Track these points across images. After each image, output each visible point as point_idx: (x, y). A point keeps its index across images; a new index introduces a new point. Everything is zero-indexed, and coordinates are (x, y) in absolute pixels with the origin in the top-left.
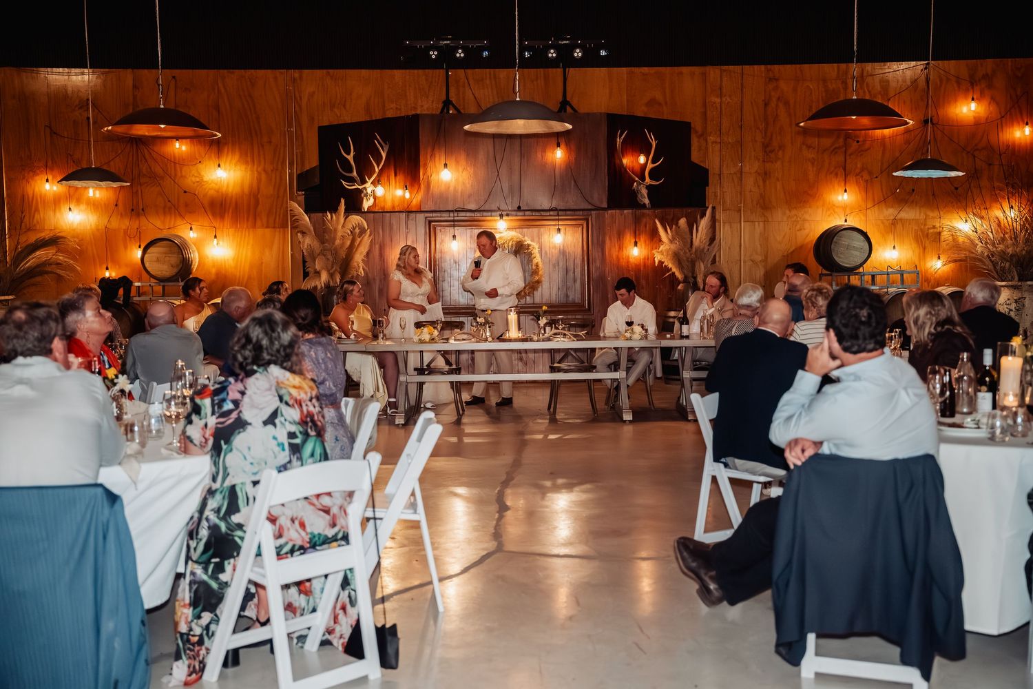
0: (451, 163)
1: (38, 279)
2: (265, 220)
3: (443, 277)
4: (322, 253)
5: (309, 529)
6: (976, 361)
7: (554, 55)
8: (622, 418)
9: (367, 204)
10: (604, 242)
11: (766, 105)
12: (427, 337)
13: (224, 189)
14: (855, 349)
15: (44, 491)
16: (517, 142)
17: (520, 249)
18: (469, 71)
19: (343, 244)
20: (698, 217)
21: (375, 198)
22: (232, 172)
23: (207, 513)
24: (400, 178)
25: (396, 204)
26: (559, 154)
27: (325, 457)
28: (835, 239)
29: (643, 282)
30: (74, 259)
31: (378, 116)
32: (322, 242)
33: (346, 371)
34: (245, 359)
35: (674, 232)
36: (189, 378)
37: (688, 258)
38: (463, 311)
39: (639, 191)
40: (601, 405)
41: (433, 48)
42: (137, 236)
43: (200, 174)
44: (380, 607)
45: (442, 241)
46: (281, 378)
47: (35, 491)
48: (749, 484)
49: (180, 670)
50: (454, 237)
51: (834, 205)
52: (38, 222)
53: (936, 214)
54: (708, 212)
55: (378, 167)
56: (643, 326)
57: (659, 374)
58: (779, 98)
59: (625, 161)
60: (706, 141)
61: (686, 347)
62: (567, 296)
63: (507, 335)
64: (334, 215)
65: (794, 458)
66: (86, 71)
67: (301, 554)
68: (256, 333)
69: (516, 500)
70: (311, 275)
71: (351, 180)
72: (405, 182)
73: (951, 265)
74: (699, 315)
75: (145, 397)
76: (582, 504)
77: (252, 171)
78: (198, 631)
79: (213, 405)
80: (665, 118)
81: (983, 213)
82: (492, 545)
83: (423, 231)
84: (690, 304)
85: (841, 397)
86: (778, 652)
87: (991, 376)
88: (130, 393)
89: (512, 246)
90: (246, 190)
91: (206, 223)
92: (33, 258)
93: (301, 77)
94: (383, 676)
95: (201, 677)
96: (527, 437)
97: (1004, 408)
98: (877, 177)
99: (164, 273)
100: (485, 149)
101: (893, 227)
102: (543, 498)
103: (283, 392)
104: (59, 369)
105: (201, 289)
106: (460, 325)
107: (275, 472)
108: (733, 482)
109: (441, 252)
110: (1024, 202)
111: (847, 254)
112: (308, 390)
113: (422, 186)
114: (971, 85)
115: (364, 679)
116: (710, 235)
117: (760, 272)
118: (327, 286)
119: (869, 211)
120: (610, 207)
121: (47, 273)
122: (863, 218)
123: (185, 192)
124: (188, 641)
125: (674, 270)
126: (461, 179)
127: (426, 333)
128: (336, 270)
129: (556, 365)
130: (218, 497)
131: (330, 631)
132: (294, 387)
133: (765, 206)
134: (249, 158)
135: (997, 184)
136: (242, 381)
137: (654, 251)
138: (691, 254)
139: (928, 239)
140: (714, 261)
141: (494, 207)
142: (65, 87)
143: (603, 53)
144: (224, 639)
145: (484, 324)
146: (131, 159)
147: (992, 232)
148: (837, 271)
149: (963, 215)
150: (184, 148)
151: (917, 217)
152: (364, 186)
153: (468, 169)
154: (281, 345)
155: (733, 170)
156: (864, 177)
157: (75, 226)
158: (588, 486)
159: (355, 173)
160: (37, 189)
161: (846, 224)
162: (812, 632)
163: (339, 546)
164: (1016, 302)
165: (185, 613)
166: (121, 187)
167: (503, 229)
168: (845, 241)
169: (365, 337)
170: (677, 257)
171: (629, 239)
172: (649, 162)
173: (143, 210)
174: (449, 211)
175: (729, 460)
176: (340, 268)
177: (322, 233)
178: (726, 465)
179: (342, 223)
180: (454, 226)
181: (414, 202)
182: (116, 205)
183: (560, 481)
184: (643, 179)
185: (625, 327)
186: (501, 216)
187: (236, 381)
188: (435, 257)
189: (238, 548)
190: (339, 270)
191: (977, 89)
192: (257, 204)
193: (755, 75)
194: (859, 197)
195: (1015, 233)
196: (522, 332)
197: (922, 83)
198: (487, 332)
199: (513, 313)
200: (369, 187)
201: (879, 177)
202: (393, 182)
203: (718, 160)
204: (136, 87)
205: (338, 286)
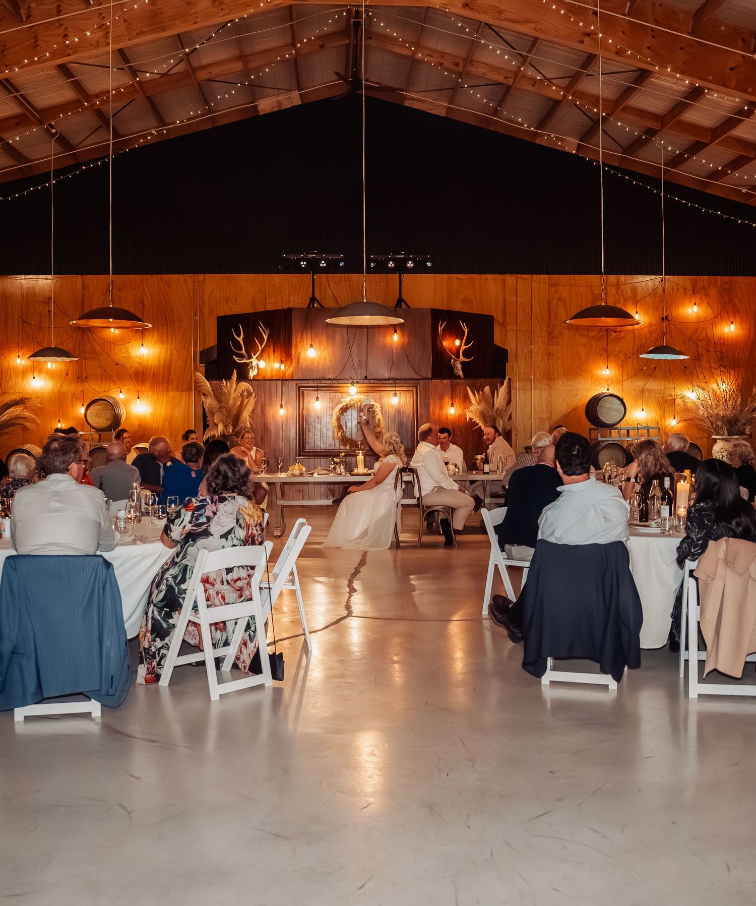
0: (316, 345)
1: (11, 429)
2: (175, 385)
3: (309, 429)
4: (219, 410)
7: (393, 265)
9: (252, 374)
10: (429, 404)
11: (549, 303)
12: (297, 472)
13: (146, 362)
18: (330, 276)
19: (234, 404)
20: (499, 385)
21: (258, 369)
22: (152, 349)
24: (277, 354)
25: (274, 374)
26: (396, 338)
28: (599, 404)
29: (458, 434)
30: (36, 414)
31: (261, 309)
32: (219, 401)
35: (481, 397)
37: (490, 416)
39: (456, 366)
41: (303, 260)
42: (80, 397)
43: (128, 351)
45: (309, 402)
48: (520, 569)
50: (317, 398)
51: (599, 378)
52: (11, 388)
53: (671, 385)
54: (506, 382)
55: (261, 347)
56: (455, 465)
58: (559, 299)
59: (445, 343)
60: (506, 329)
63: (356, 471)
64: (228, 381)
66: (49, 277)
70: (210, 427)
71: (241, 356)
72: (281, 357)
73: (683, 423)
77: (167, 349)
78: (153, 649)
80: (475, 312)
81: (704, 385)
82: (345, 612)
83: (294, 393)
86: (524, 667)
87: (670, 495)
90: (162, 363)
91: (132, 387)
92: (6, 414)
93: (204, 280)
94: (273, 684)
98: (629, 358)
99: (100, 424)
100: (340, 335)
101: (642, 394)
108: (510, 568)
109: (307, 409)
110: (732, 378)
111: (608, 414)
112: (256, 519)
113: (294, 361)
114: (695, 292)
115: (261, 687)
116: (507, 399)
117: (546, 425)
118: (223, 435)
119: (624, 382)
120: (434, 377)
121: (16, 424)
122: (621, 388)
123: (117, 364)
124: (148, 653)
125: (481, 424)
126: (323, 356)
127: (297, 470)
128: (229, 423)
131: (238, 658)
132: (248, 515)
133: (549, 377)
134: (164, 339)
135: (713, 365)
137: (466, 410)
138: (493, 413)
139: (667, 404)
140: (510, 418)
141: (347, 376)
142: (33, 289)
143: (429, 264)
144: (172, 660)
145: (339, 463)
146: (78, 339)
147: (710, 399)
148: (602, 426)
149: (690, 387)
150: (117, 333)
151: (659, 387)
152: (250, 361)
153: (329, 349)
155: (526, 351)
156: (621, 358)
157: (37, 390)
159: (244, 351)
160: (11, 363)
161: (607, 391)
162: (550, 656)
166: (71, 361)
167: (353, 393)
168: (607, 405)
170: (483, 415)
171: (447, 400)
172: (463, 344)
173: (86, 377)
174: (314, 380)
176: (232, 422)
177: (219, 396)
179: (234, 388)
180: (317, 391)
181: (288, 373)
182: (67, 374)
184: (458, 357)
186: (353, 383)
188: (303, 415)
190: (231, 423)
191: (698, 296)
192: (169, 373)
193: (541, 281)
194: (617, 372)
195: (726, 401)
196: (367, 469)
197: (660, 290)
198: (341, 469)
199: (361, 455)
200: (254, 361)
201: (631, 358)
202: (272, 357)
203: (514, 343)
204: (84, 288)
205: (231, 435)
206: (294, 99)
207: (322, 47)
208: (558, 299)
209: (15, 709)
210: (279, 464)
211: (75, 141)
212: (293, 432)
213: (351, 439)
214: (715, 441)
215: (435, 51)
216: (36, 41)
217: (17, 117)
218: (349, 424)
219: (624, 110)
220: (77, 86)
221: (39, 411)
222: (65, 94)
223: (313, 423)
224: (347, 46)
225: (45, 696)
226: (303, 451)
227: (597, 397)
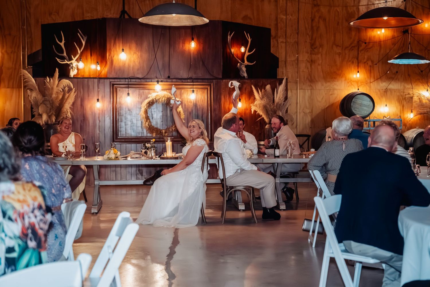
0: (127, 49)
2: (6, 83)
4: (43, 103)
8: (238, 208)
9: (73, 73)
10: (220, 99)
11: (312, 20)
12: (113, 156)
16: (167, 37)
19: (57, 98)
20: (278, 84)
21: (78, 69)
24: (94, 57)
25: (92, 73)
26: (193, 45)
28: (353, 100)
31: (78, 19)
32: (44, 95)
35: (263, 94)
37: (272, 109)
38: (134, 140)
39: (241, 69)
45: (121, 97)
50: (128, 94)
51: (351, 80)
53: (410, 86)
54: (284, 82)
55: (80, 50)
59: (233, 50)
60: (277, 41)
61: (278, 163)
63: (165, 155)
64: (51, 79)
70: (36, 116)
71: (63, 58)
72: (97, 59)
73: (419, 116)
83: (109, 89)
89: (164, 101)
98: (376, 64)
100: (147, 41)
101: (386, 92)
109: (120, 103)
111: (360, 109)
112: (31, 202)
113: (108, 63)
116: (285, 96)
117: (309, 119)
118: (47, 124)
119: (371, 84)
120: (224, 78)
122: (368, 88)
125: (264, 116)
126: (132, 59)
127: (112, 154)
128: (52, 114)
133: (311, 80)
137: (251, 105)
138: (274, 107)
139: (406, 101)
140: (287, 111)
141: (153, 76)
145: (150, 148)
149: (426, 87)
151: (399, 88)
152: (71, 62)
153: (137, 53)
155: (293, 59)
156: (369, 64)
159: (65, 54)
161: (358, 91)
167: (158, 90)
168: (359, 101)
170: (265, 108)
172: (247, 51)
174: (125, 78)
177: (43, 90)
179: (56, 84)
180: (128, 88)
181: (103, 72)
184: (243, 61)
186: (158, 82)
188: (116, 107)
190: (54, 113)
194: (366, 76)
196: (174, 153)
198: (152, 153)
199: (169, 141)
200: (74, 63)
201: (378, 64)
202: (89, 59)
203: (284, 53)
205: (54, 124)
208: (320, 17)
210: (97, 149)
212: (108, 122)
213: (157, 128)
218: (155, 116)
223: (125, 115)
226: (117, 138)
227: (351, 96)
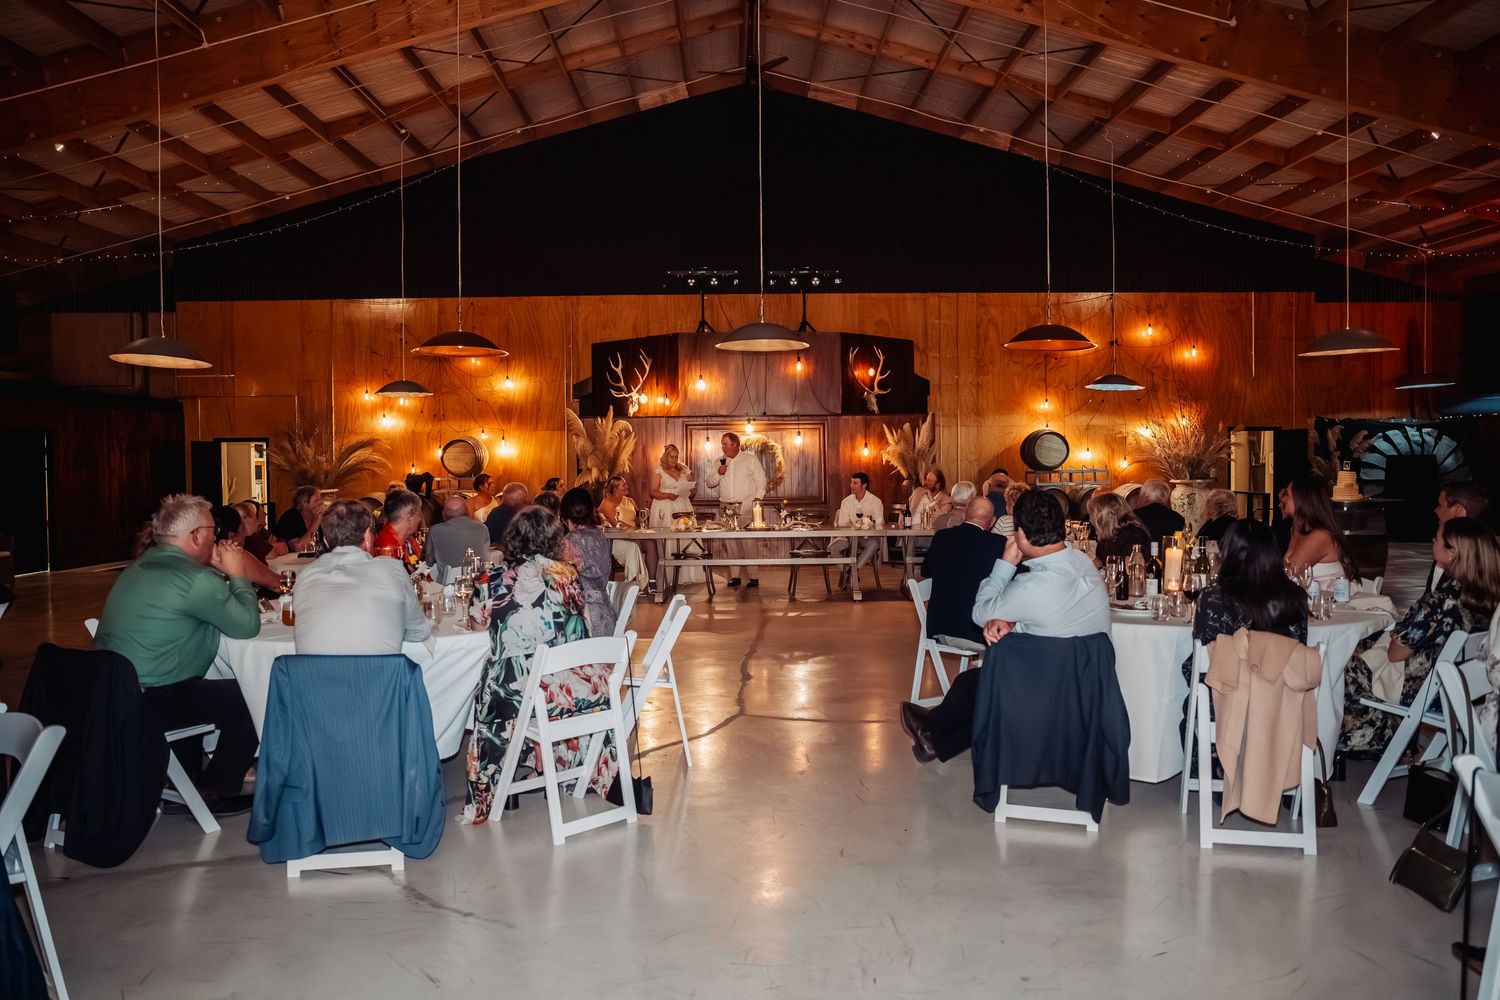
0: (706, 375)
1: (358, 474)
2: (545, 423)
4: (593, 452)
5: (574, 695)
6: (1146, 552)
7: (796, 283)
8: (852, 598)
9: (632, 410)
10: (838, 444)
11: (978, 326)
12: (682, 527)
13: (512, 397)
14: (1042, 541)
15: (359, 659)
16: (763, 358)
17: (764, 451)
18: (722, 296)
19: (611, 445)
20: (920, 422)
21: (639, 404)
22: (518, 383)
23: (489, 681)
24: (662, 387)
25: (658, 409)
26: (800, 367)
27: (586, 634)
28: (1037, 443)
30: (386, 457)
31: (643, 334)
32: (594, 442)
33: (612, 556)
34: (515, 548)
35: (899, 436)
36: (477, 563)
37: (911, 459)
39: (869, 400)
40: (835, 586)
41: (691, 277)
42: (439, 437)
43: (491, 385)
44: (636, 762)
45: (697, 442)
46: (546, 565)
47: (354, 659)
48: (958, 657)
49: (470, 812)
50: (708, 438)
51: (1037, 413)
52: (358, 427)
53: (1122, 421)
54: (929, 418)
55: (642, 379)
56: (871, 518)
57: (886, 559)
58: (989, 321)
59: (856, 373)
60: (927, 357)
61: (908, 537)
62: (806, 491)
64: (604, 420)
65: (991, 637)
66: (401, 300)
67: (570, 716)
68: (525, 526)
69: (760, 671)
70: (583, 472)
71: (619, 390)
72: (666, 390)
73: (1135, 466)
74: (920, 508)
75: (441, 579)
76: (817, 674)
77: (535, 382)
78: (485, 780)
79: (490, 589)
80: (892, 337)
81: (1161, 421)
82: (736, 709)
83: (681, 434)
84: (913, 498)
85: (1030, 584)
86: (975, 801)
87: (1157, 566)
88: (429, 576)
90: (530, 398)
91: (496, 426)
92: (354, 457)
93: (579, 304)
94: (639, 820)
95: (487, 818)
96: (770, 614)
97: (1167, 592)
98: (1072, 389)
99: (460, 469)
100: (734, 364)
101: (1087, 432)
102: (782, 668)
103: (548, 577)
104: (368, 557)
105: (489, 484)
106: (712, 517)
107: (546, 647)
108: (943, 655)
109: (696, 451)
110: (1193, 412)
111: (1048, 455)
112: (569, 575)
113: (680, 395)
114: (1149, 313)
115: (623, 823)
116: (930, 438)
117: (975, 469)
119: (1066, 418)
120: (843, 414)
121: (364, 469)
122: (1062, 424)
123: (479, 400)
124: (477, 788)
125: (899, 468)
126: (714, 389)
127: (681, 524)
128: (605, 467)
129: (796, 551)
130: (497, 667)
131: (594, 782)
132: (558, 573)
133: (978, 413)
134: (533, 371)
135: (1170, 396)
136: (514, 568)
137: (882, 452)
138: (914, 455)
139: (1117, 443)
140: (934, 461)
141: (743, 413)
142: (384, 315)
143: (837, 281)
144: (505, 788)
145: (733, 516)
146: (433, 371)
147: (1168, 438)
148: (1040, 469)
149: (1145, 424)
150: (478, 363)
151: (1107, 424)
152: (630, 395)
153: (721, 381)
154: (545, 538)
155: (950, 382)
156: (1062, 389)
157: (387, 430)
158: (820, 658)
159: (622, 384)
160: (358, 399)
161: (1046, 429)
162: (1004, 784)
163: (602, 710)
164: (1188, 496)
165: (474, 765)
166: (426, 397)
167: (750, 432)
168: (1046, 444)
169: (629, 526)
170: (902, 457)
171: (860, 440)
172: (878, 374)
173: (443, 416)
174: (703, 417)
175: (940, 637)
176: (608, 466)
177: (593, 436)
178: (938, 641)
179: (610, 427)
180: (707, 429)
181: (673, 409)
182: (422, 412)
183: (797, 654)
184: (872, 389)
185: (856, 518)
186: (749, 420)
187: (509, 568)
188: (691, 457)
189: (516, 711)
191: (1153, 317)
192: (539, 409)
193: (969, 299)
194: (1058, 406)
195: (1187, 439)
197: (1108, 310)
200: (634, 395)
201: (1074, 390)
202: (655, 391)
203: (937, 373)
204: (441, 312)
205: (608, 482)
206: (682, 92)
207: (712, 28)
209: (289, 862)
211: (429, 142)
214: (1173, 486)
215: (843, 31)
216: (375, 21)
217: (360, 115)
219: (1066, 96)
220: (428, 77)
221: (391, 454)
222: (415, 88)
224: (741, 27)
225: (328, 844)
227: (1035, 436)
